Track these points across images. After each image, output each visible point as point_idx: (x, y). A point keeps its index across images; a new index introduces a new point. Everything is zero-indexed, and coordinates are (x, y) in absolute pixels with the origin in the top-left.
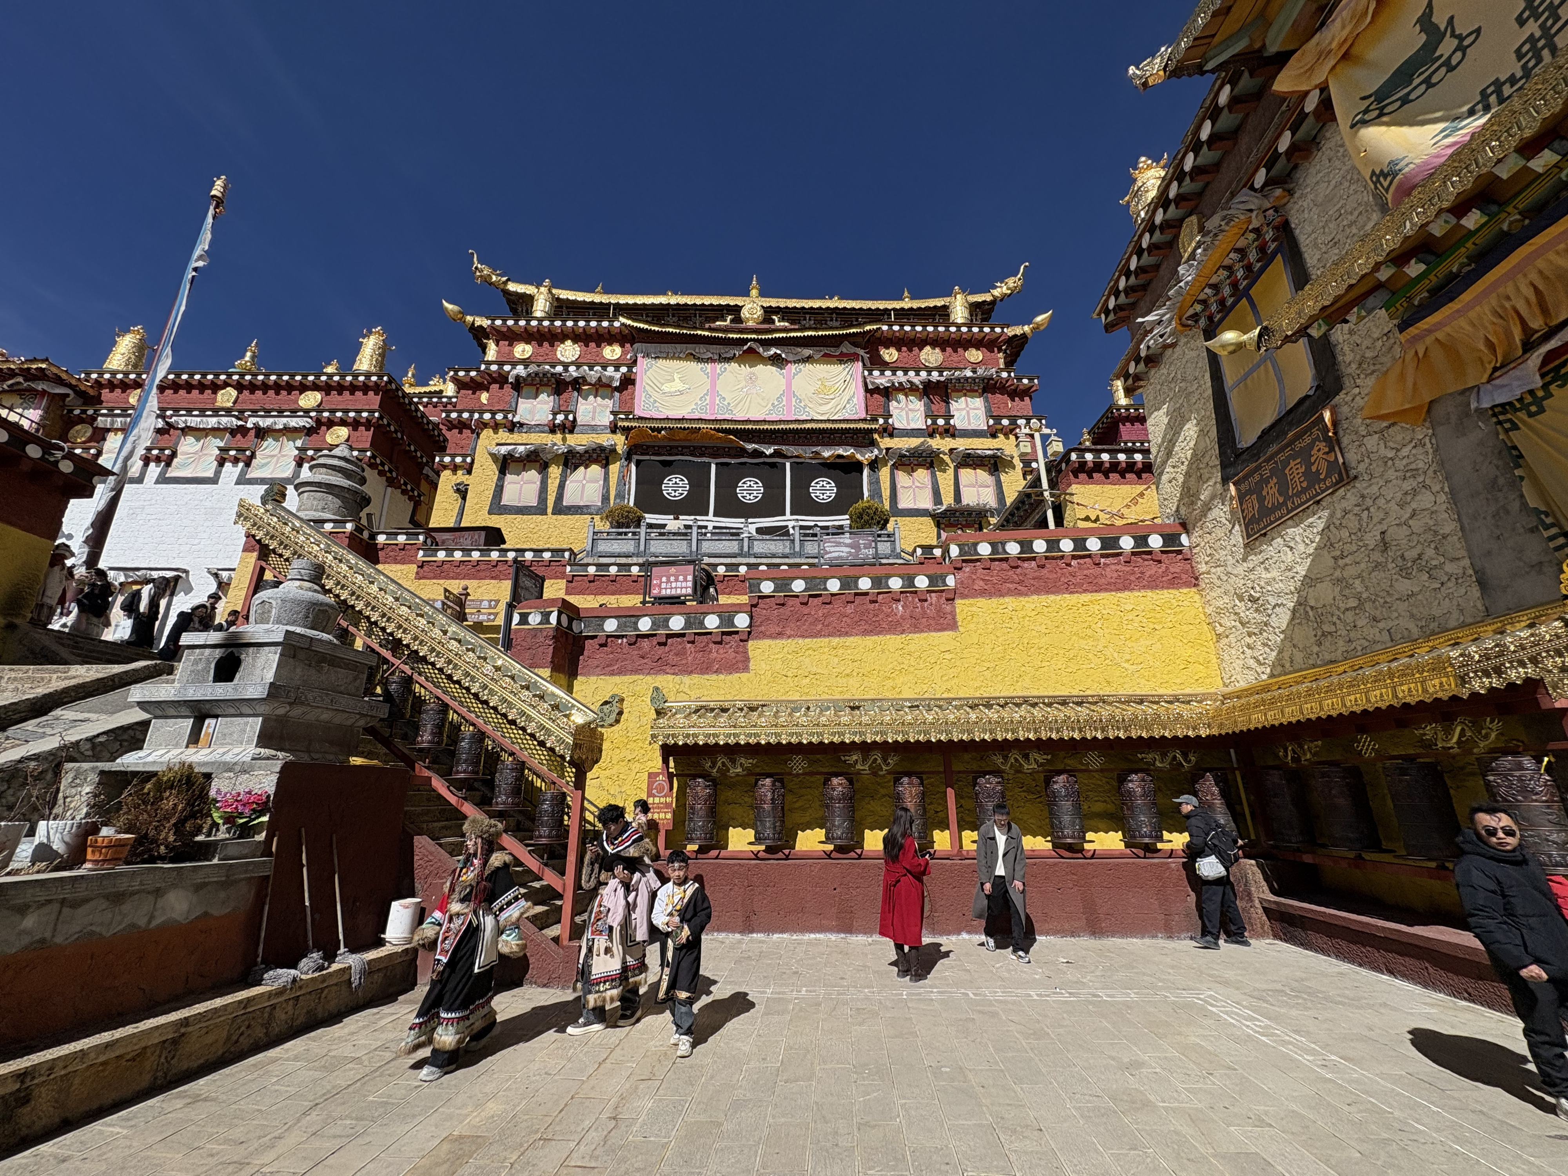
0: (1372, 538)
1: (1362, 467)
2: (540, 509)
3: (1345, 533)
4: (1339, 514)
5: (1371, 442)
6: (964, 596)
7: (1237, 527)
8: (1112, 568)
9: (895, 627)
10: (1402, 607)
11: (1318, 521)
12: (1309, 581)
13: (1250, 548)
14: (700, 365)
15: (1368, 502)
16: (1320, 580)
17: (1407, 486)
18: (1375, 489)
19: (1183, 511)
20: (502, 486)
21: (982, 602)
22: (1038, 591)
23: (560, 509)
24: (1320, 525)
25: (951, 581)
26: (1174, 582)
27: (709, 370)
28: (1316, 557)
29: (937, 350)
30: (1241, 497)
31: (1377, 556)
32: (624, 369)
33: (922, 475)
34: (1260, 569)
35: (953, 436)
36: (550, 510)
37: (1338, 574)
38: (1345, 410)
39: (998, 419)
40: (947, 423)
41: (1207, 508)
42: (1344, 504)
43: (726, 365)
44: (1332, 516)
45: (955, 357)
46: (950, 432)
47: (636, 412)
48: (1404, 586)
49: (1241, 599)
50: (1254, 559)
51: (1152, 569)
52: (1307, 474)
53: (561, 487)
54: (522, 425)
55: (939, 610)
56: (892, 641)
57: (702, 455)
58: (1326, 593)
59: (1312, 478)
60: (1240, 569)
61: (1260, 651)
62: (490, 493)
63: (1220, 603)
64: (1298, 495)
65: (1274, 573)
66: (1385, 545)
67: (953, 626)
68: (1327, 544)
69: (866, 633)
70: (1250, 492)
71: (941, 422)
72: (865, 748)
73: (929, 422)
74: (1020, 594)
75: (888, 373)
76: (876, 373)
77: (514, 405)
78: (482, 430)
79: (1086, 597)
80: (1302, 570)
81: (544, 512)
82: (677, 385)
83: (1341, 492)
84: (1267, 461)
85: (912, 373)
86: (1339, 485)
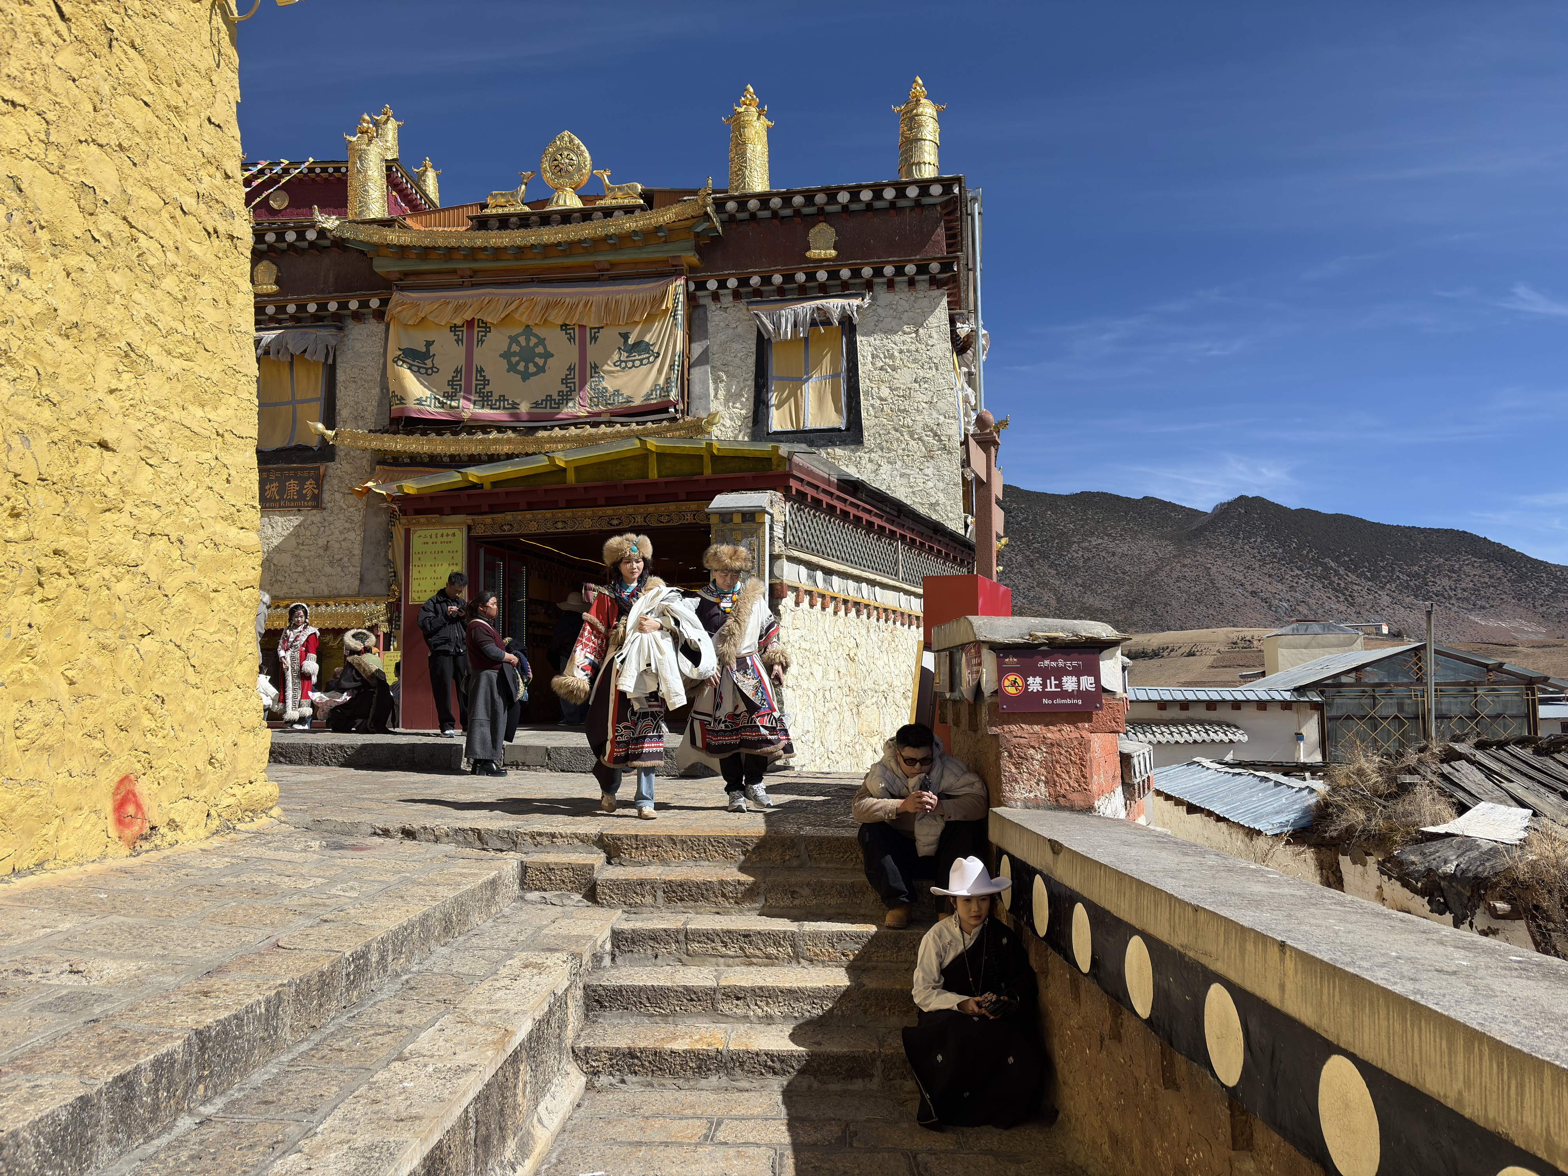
0: (322, 542)
1: (329, 505)
3: (308, 533)
4: (309, 522)
5: (338, 496)
10: (324, 579)
11: (295, 520)
12: (278, 549)
15: (326, 524)
16: (285, 552)
17: (347, 525)
18: (331, 519)
24: (296, 523)
28: (287, 539)
31: (321, 551)
37: (297, 552)
38: (331, 472)
42: (313, 518)
44: (304, 521)
48: (328, 570)
52: (299, 492)
58: (286, 559)
59: (301, 497)
64: (290, 500)
66: (326, 548)
68: (296, 533)
80: (276, 542)
83: (314, 511)
84: (276, 470)
86: (314, 507)
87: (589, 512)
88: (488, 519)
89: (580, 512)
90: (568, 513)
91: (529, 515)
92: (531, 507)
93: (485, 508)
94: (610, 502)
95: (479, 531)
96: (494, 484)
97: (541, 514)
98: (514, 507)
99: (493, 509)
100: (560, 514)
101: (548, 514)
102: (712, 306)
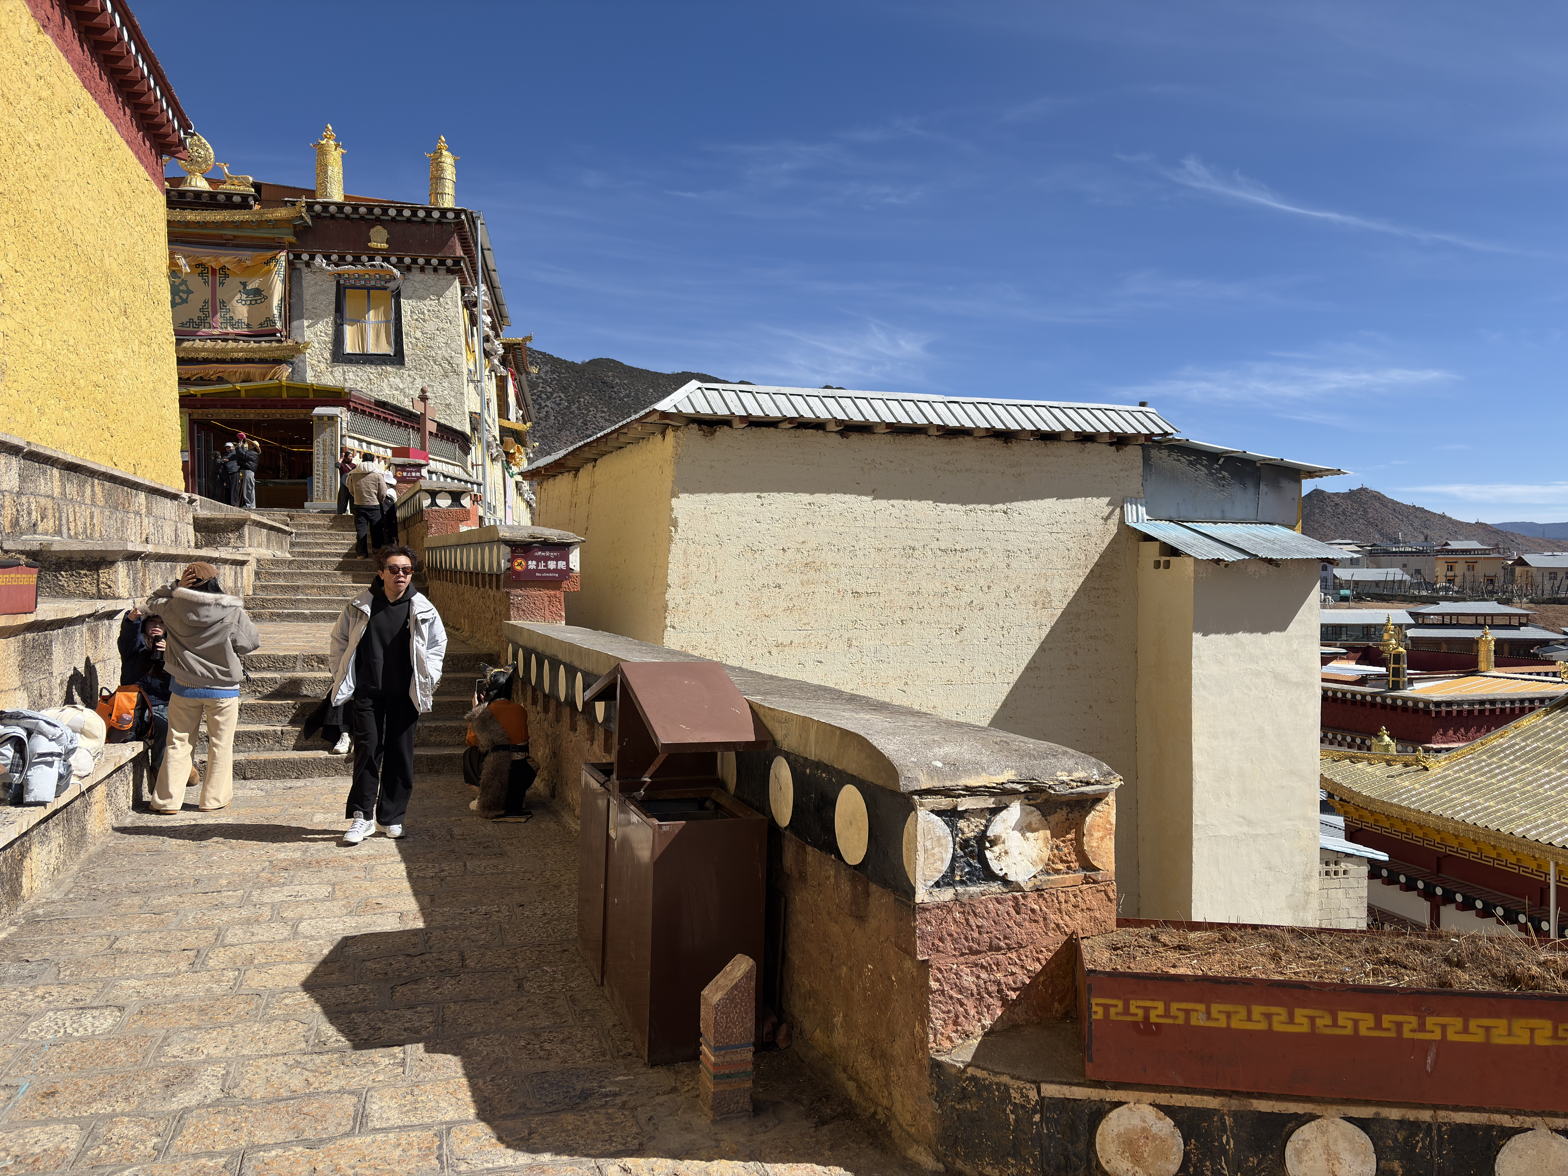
87: (253, 411)
88: (200, 411)
89: (248, 411)
90: (242, 411)
91: (222, 411)
92: (222, 407)
93: (199, 406)
94: (263, 407)
95: (195, 416)
96: (202, 395)
97: (227, 410)
98: (215, 407)
99: (202, 407)
100: (237, 411)
101: (232, 411)
102: (305, 270)
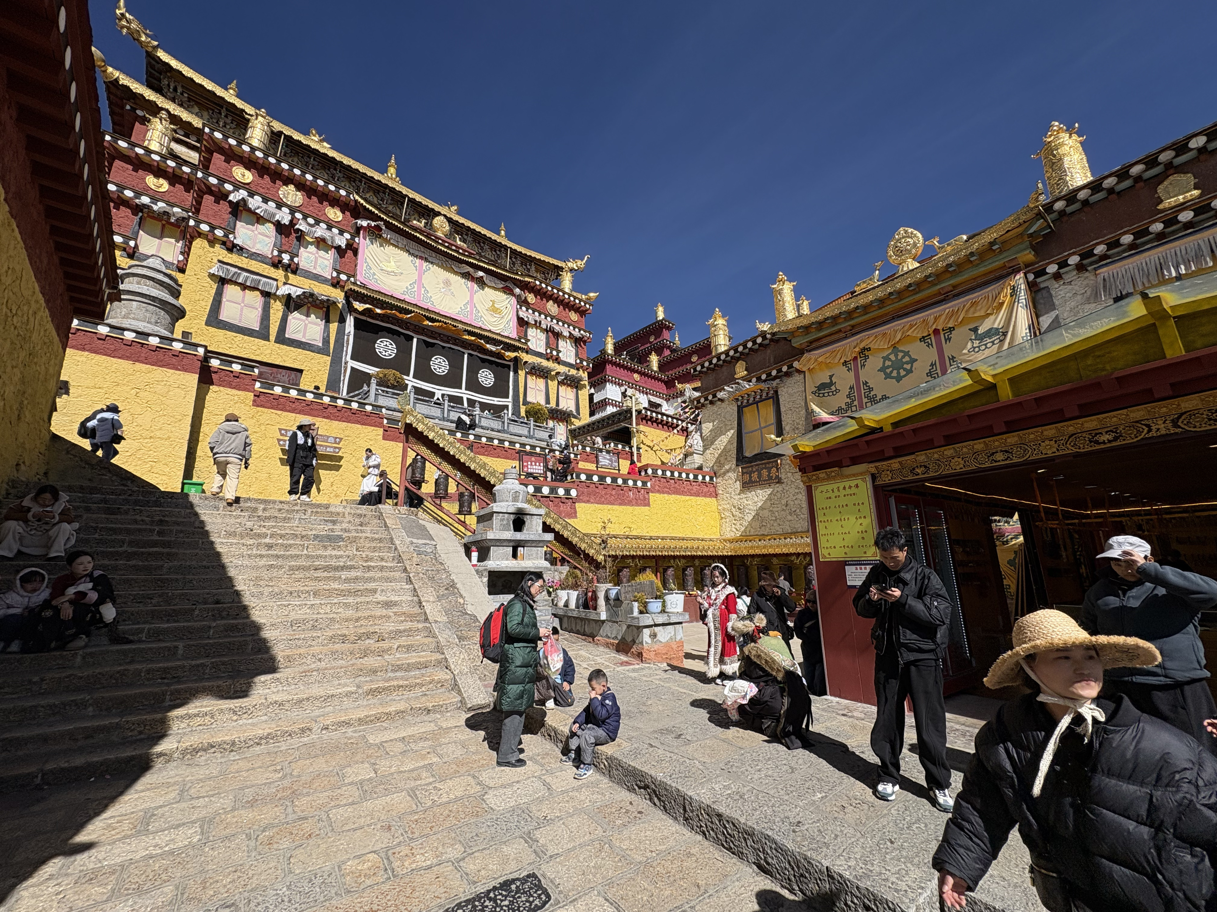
0: (784, 502)
1: (785, 480)
2: (263, 334)
3: (776, 498)
4: (775, 491)
5: (789, 475)
6: (652, 492)
7: (738, 482)
8: (695, 488)
9: (630, 503)
10: (788, 523)
11: (769, 491)
12: (762, 508)
13: (742, 491)
14: (411, 258)
15: (785, 491)
16: (765, 509)
17: (797, 491)
18: (787, 488)
19: (715, 468)
20: (220, 302)
21: (657, 495)
22: (674, 493)
23: (281, 339)
24: (769, 493)
25: (649, 484)
26: (710, 496)
27: (417, 264)
28: (765, 502)
29: (556, 305)
30: (743, 473)
31: (784, 507)
32: (347, 236)
33: (541, 382)
34: (744, 500)
35: (559, 363)
36: (272, 337)
37: (771, 509)
38: (784, 462)
39: (582, 361)
40: (558, 355)
41: (728, 471)
42: (778, 489)
43: (431, 266)
44: (773, 491)
45: (564, 313)
46: (557, 360)
47: (358, 277)
48: (789, 518)
49: (735, 507)
50: (743, 496)
51: (706, 489)
52: (768, 475)
53: (284, 321)
54: (242, 249)
55: (644, 497)
56: (629, 509)
57: (408, 329)
58: (766, 513)
59: (770, 478)
60: (737, 497)
61: (738, 527)
62: (207, 305)
63: (725, 507)
64: (764, 481)
65: (750, 502)
66: (787, 505)
67: (648, 505)
68: (769, 499)
69: (620, 504)
70: (747, 473)
71: (555, 353)
72: (633, 557)
73: (549, 351)
74: (669, 494)
75: (530, 311)
76: (524, 308)
77: (232, 225)
78: (197, 238)
79: (688, 498)
80: (760, 504)
81: (266, 338)
82: (391, 266)
83: (778, 485)
84: (756, 465)
85: (543, 316)
86: (777, 483)
87: (1050, 431)
88: (895, 464)
89: (1031, 435)
95: (886, 479)
96: (895, 425)
97: (965, 448)
102: (1054, 285)
